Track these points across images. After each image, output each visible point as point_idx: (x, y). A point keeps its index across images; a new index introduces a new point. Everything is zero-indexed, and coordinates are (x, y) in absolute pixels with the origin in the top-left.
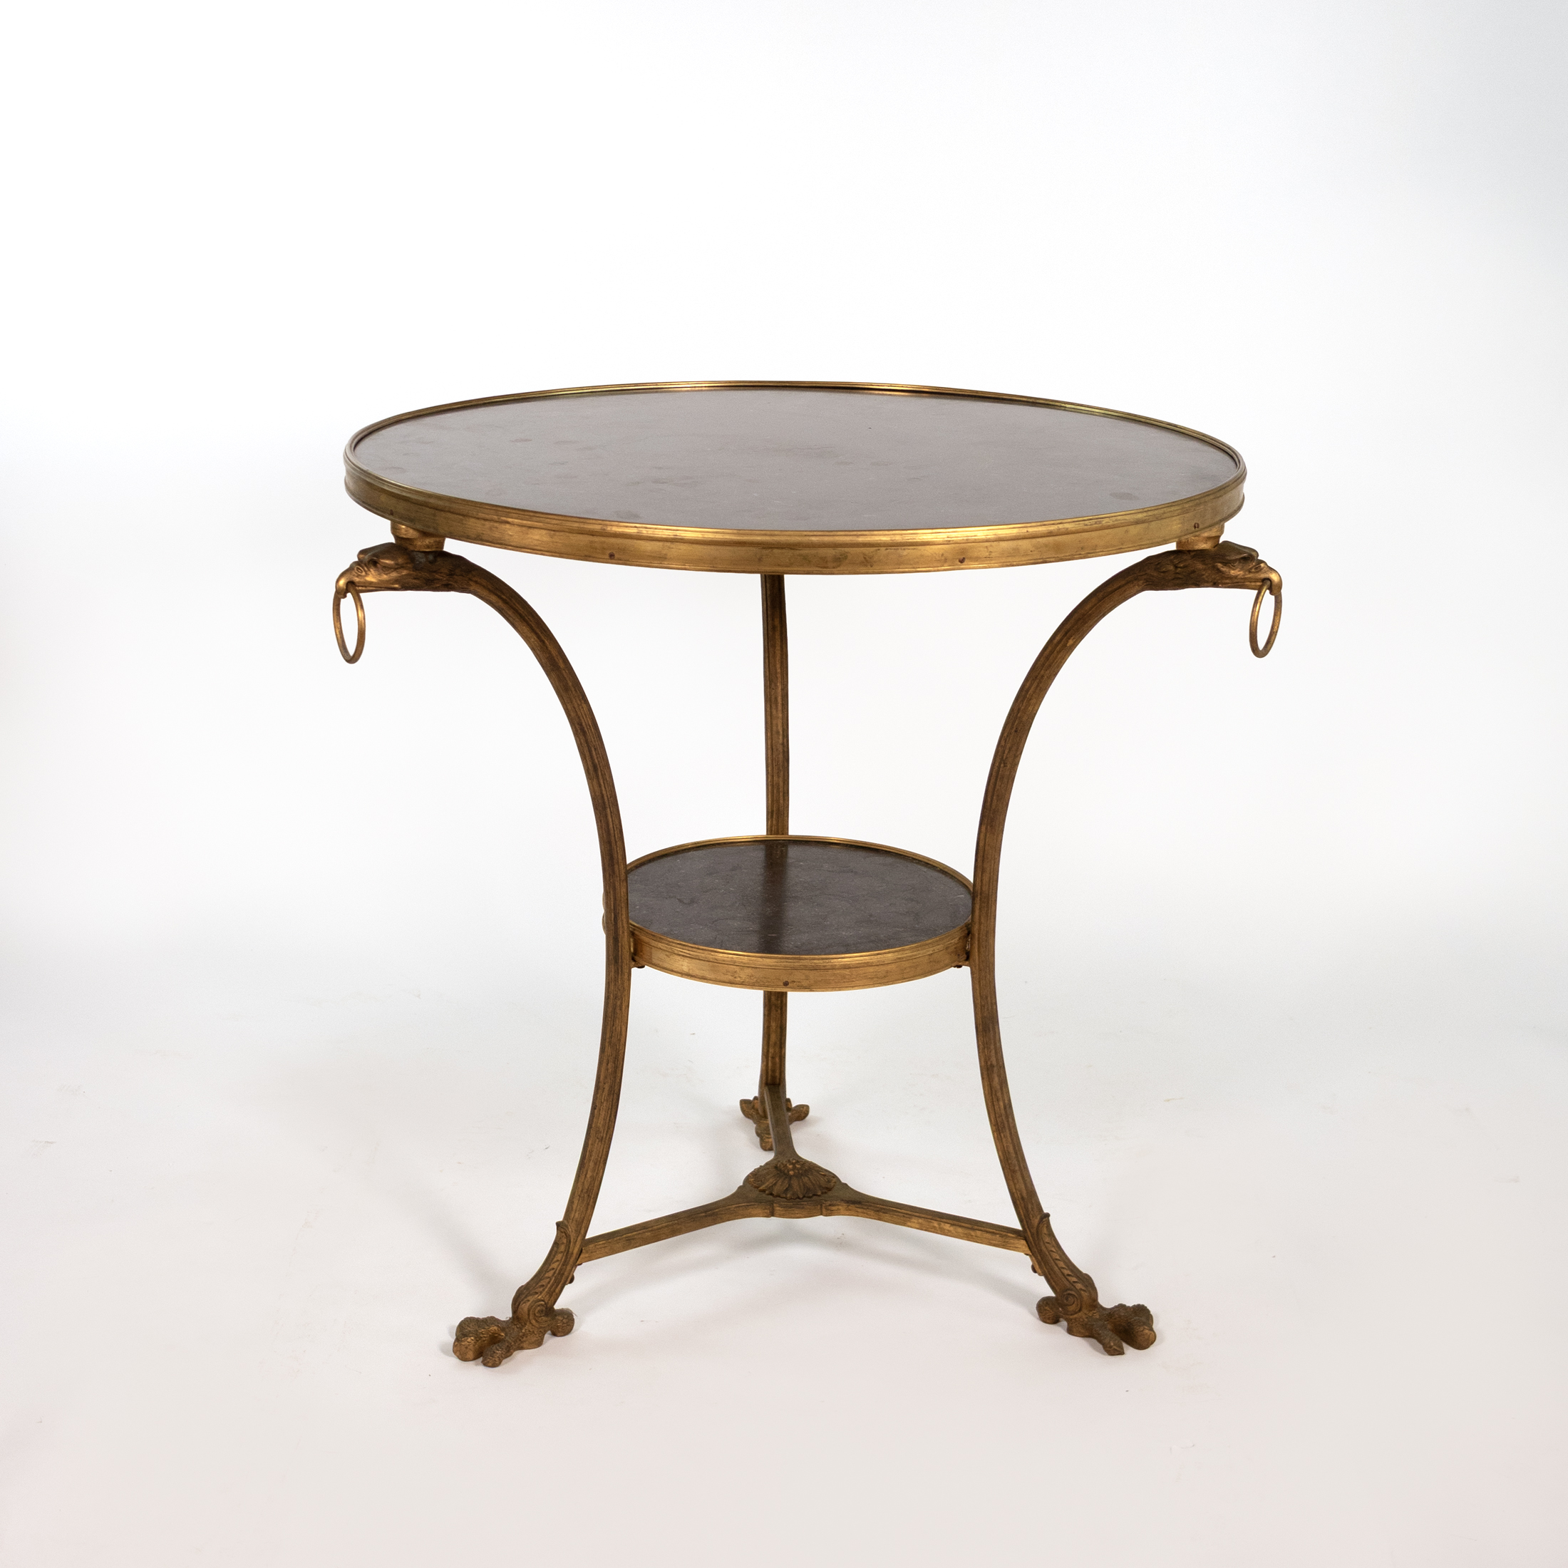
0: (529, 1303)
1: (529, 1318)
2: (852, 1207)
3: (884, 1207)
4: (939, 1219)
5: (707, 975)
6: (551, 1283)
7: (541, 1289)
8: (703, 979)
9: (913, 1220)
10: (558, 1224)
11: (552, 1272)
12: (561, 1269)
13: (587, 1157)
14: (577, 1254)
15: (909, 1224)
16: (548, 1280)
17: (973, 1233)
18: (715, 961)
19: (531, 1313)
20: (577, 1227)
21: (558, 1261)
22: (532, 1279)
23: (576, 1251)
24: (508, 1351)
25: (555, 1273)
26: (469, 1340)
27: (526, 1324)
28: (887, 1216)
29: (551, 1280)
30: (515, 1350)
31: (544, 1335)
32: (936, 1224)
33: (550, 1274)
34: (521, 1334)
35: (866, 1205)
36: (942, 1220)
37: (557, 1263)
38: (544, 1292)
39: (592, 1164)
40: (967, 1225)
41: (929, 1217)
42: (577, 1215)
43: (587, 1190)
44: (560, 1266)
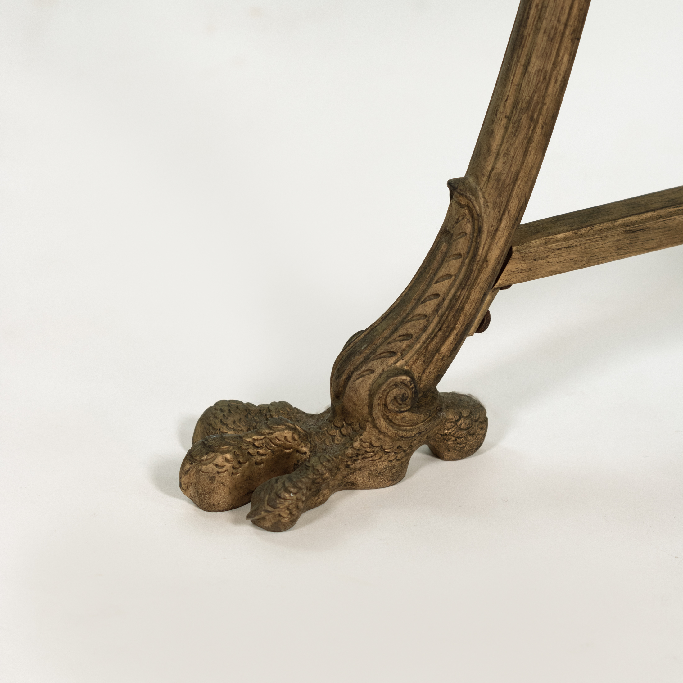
0: (373, 376)
1: (371, 413)
6: (429, 331)
7: (404, 344)
10: (453, 185)
11: (433, 303)
12: (455, 298)
13: (530, 21)
14: (497, 262)
16: (422, 322)
19: (376, 402)
20: (499, 196)
21: (449, 276)
22: (384, 318)
23: (495, 254)
24: (318, 491)
25: (439, 306)
26: (220, 460)
27: (363, 428)
29: (429, 322)
30: (333, 490)
31: (408, 455)
33: (429, 307)
34: (350, 452)
37: (447, 283)
38: (411, 352)
39: (542, 40)
42: (499, 165)
43: (529, 103)
44: (453, 291)
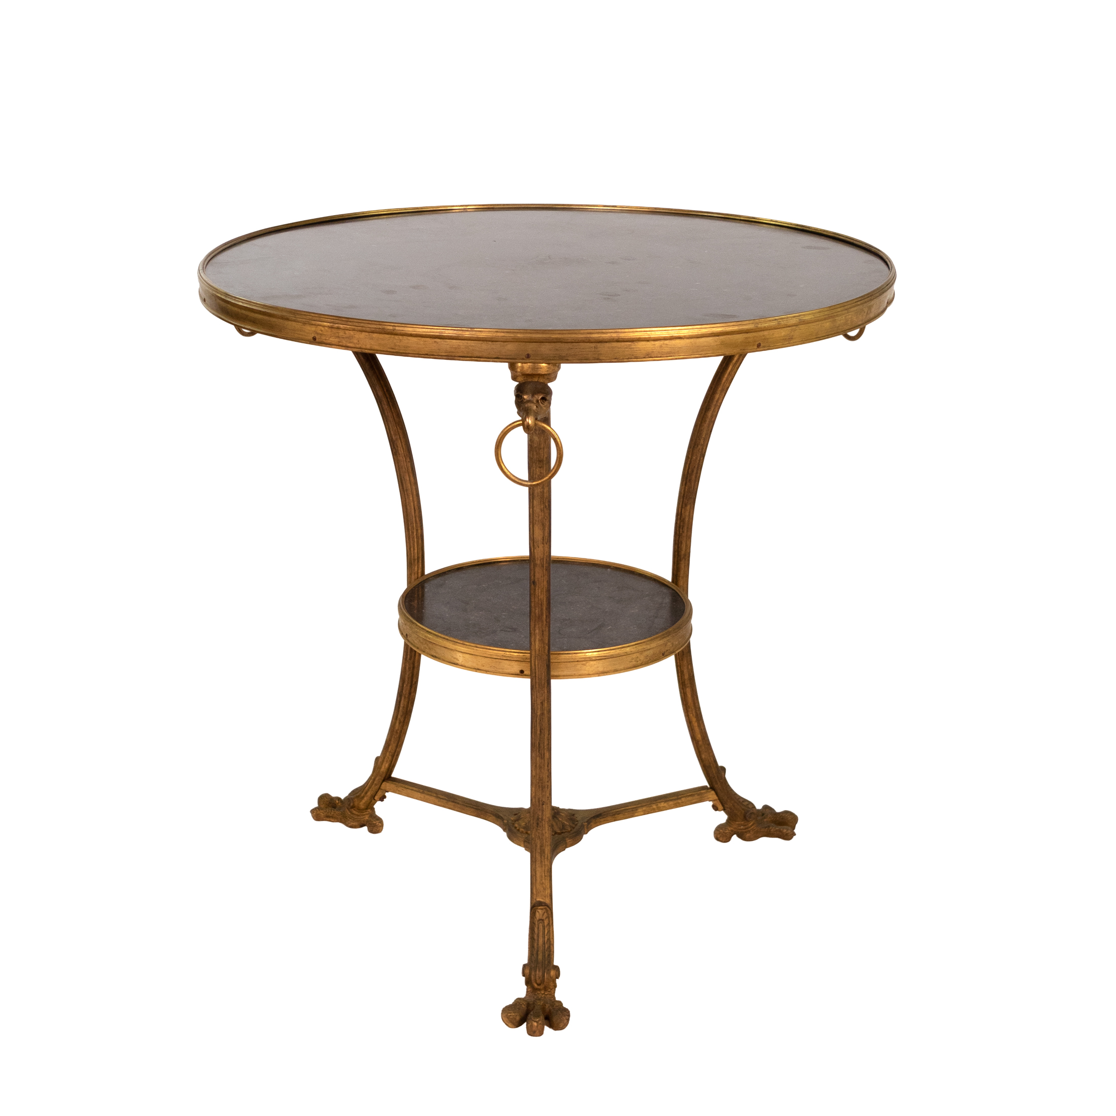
2: (598, 819)
3: (617, 810)
4: (655, 802)
5: (617, 667)
8: (616, 671)
9: (639, 810)
15: (636, 814)
17: (679, 801)
18: (626, 654)
28: (621, 816)
32: (654, 806)
35: (605, 815)
36: (658, 801)
40: (674, 798)
41: (648, 804)
